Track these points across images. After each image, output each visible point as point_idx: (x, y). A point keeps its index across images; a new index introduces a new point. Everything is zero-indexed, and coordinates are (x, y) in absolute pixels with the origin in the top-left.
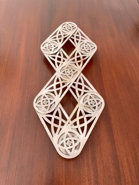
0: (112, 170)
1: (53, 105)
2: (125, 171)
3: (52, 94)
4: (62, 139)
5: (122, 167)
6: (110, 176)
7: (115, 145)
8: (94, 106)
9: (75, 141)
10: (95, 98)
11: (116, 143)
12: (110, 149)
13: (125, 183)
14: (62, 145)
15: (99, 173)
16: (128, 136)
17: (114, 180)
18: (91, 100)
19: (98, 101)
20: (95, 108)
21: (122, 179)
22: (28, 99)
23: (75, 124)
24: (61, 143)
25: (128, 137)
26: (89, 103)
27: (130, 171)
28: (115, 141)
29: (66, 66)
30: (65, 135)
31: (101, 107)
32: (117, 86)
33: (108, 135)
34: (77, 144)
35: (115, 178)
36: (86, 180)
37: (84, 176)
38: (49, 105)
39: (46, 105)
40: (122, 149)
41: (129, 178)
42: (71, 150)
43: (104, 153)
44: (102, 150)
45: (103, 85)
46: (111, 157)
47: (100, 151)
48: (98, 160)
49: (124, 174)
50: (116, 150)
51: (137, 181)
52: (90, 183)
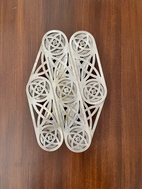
0: (114, 170)
2: (126, 172)
5: (124, 169)
6: (112, 175)
7: (121, 149)
11: (123, 147)
12: (116, 152)
13: (124, 181)
15: (103, 172)
16: (137, 141)
17: (115, 179)
21: (122, 178)
25: (136, 143)
27: (131, 172)
28: (122, 145)
32: (137, 82)
33: (116, 140)
35: (116, 177)
36: (90, 177)
37: (89, 174)
40: (128, 153)
41: (129, 178)
43: (109, 155)
44: (108, 153)
45: (121, 80)
46: (115, 160)
47: (106, 154)
48: (102, 161)
49: (125, 175)
50: (122, 154)
51: (135, 180)
52: (93, 180)
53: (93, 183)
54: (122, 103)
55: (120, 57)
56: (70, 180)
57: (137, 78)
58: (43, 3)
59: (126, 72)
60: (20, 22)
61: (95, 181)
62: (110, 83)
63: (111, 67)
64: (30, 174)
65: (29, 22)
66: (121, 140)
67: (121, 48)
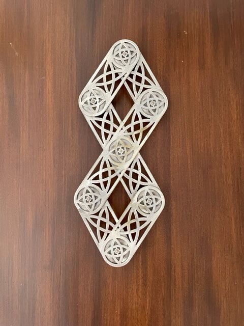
0: (163, 274)
1: (98, 204)
2: (176, 277)
3: (97, 187)
4: (110, 246)
5: (175, 272)
6: (160, 280)
7: (171, 248)
8: (150, 206)
9: (124, 249)
10: (154, 194)
11: (172, 246)
12: (165, 252)
13: (175, 287)
14: (110, 253)
15: (149, 277)
17: (163, 284)
18: (147, 197)
19: (156, 200)
20: (151, 209)
21: (172, 284)
22: (66, 184)
23: (125, 229)
24: (107, 251)
26: (145, 203)
27: (183, 276)
28: (172, 243)
29: (118, 141)
30: (113, 243)
31: (160, 208)
32: (189, 168)
33: (164, 237)
34: (126, 252)
35: (165, 282)
36: (133, 282)
37: (132, 279)
38: (93, 203)
39: (90, 203)
40: (179, 253)
41: (180, 284)
42: (118, 259)
43: (156, 256)
44: (156, 253)
46: (163, 261)
47: (153, 254)
48: (149, 263)
49: (175, 279)
50: (171, 254)
51: (187, 287)
52: (138, 286)
53: (137, 290)
54: (171, 193)
55: (169, 137)
56: (110, 286)
57: (189, 162)
58: (77, 73)
59: (177, 156)
60: (50, 95)
61: (140, 287)
62: (157, 169)
63: (159, 150)
64: (61, 279)
65: (60, 95)
66: (170, 237)
67: (170, 127)
